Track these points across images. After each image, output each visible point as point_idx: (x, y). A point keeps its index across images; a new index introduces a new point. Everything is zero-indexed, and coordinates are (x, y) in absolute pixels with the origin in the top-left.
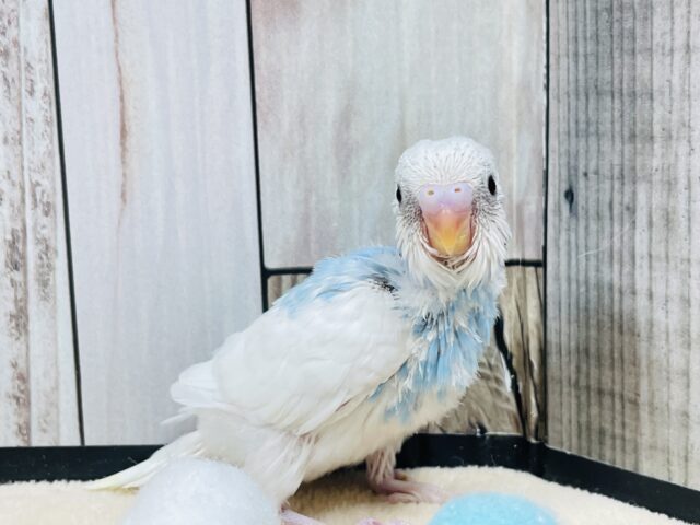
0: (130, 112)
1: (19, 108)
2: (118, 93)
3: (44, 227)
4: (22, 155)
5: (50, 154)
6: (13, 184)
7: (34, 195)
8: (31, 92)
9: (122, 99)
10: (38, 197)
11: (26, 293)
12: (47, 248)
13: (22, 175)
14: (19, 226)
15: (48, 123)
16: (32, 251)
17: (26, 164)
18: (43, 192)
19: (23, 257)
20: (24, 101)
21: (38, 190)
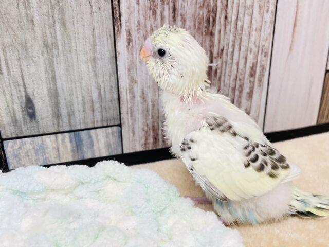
0: (298, 18)
1: (262, 17)
2: (295, 11)
3: (263, 61)
4: (260, 35)
5: (270, 34)
6: (256, 46)
7: (262, 50)
8: (268, 11)
9: (296, 13)
10: (263, 50)
11: (254, 84)
12: (263, 68)
13: (259, 42)
14: (255, 61)
15: (271, 23)
16: (258, 70)
17: (261, 39)
18: (265, 49)
19: (255, 72)
20: (264, 14)
21: (264, 48)
